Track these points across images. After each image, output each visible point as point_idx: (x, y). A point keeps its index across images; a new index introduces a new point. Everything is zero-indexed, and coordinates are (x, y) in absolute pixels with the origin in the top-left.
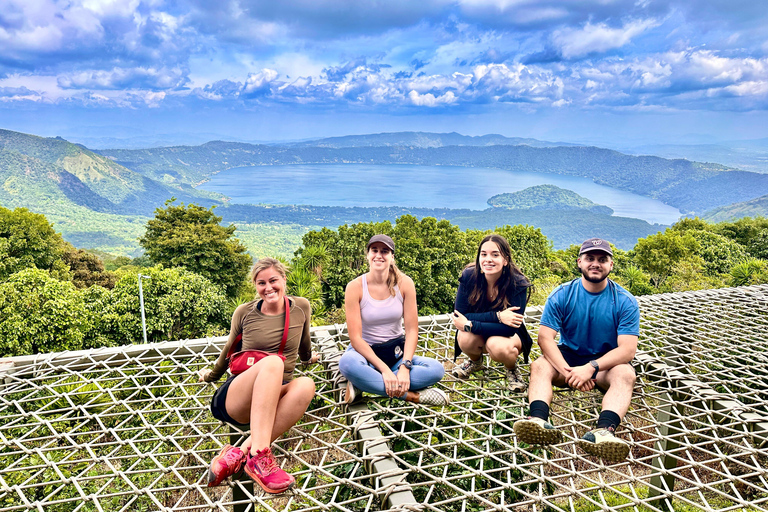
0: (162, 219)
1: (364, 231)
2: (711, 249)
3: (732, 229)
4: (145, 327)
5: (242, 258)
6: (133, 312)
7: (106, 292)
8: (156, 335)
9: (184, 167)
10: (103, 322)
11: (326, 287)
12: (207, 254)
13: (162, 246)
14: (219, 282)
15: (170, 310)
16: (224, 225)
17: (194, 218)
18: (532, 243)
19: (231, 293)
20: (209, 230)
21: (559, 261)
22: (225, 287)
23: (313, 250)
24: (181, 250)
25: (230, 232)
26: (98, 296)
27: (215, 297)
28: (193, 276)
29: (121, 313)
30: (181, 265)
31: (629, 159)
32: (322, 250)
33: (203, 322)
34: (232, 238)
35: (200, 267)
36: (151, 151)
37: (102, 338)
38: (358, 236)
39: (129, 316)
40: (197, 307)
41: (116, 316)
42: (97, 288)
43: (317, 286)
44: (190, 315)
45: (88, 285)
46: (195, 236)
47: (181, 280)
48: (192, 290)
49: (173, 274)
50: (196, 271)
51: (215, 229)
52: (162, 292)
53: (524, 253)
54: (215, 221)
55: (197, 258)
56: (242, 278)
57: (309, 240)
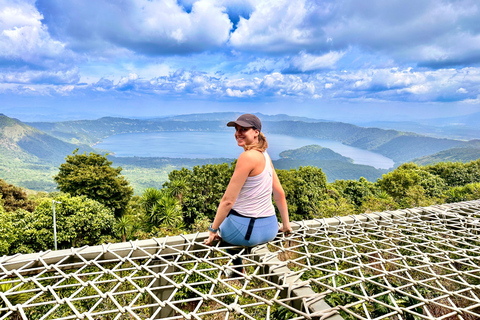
0: (71, 162)
1: (211, 169)
2: (425, 181)
3: (434, 169)
4: (55, 238)
5: (126, 189)
6: (48, 228)
7: (28, 214)
8: (64, 245)
9: (85, 134)
10: (25, 235)
11: (185, 208)
12: (102, 186)
13: (70, 181)
14: (110, 206)
15: (75, 226)
16: (114, 167)
17: (94, 162)
18: (316, 177)
19: (118, 214)
20: (104, 170)
21: (333, 189)
22: (114, 209)
23: (177, 183)
24: (83, 184)
25: (118, 172)
26: (22, 217)
27: (107, 216)
28: (92, 202)
29: (39, 229)
30: (84, 194)
31: (362, 130)
32: (183, 182)
33: (98, 234)
34: (119, 176)
35: (97, 195)
36: (64, 123)
37: (23, 248)
38: (207, 173)
39: (44, 231)
40: (94, 224)
41: (35, 231)
42: (22, 211)
43: (179, 208)
44: (89, 230)
45: (14, 210)
46: (94, 174)
47: (83, 205)
48: (91, 212)
49: (77, 201)
50: (93, 198)
51: (108, 169)
52: (69, 214)
53: (312, 184)
54: (108, 164)
55: (95, 190)
56: (125, 204)
57: (173, 176)
